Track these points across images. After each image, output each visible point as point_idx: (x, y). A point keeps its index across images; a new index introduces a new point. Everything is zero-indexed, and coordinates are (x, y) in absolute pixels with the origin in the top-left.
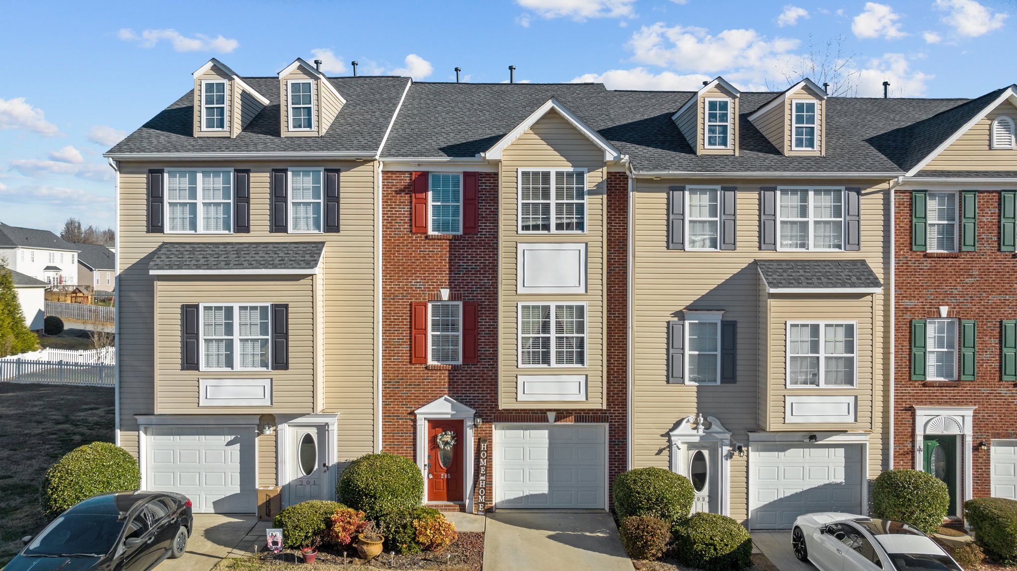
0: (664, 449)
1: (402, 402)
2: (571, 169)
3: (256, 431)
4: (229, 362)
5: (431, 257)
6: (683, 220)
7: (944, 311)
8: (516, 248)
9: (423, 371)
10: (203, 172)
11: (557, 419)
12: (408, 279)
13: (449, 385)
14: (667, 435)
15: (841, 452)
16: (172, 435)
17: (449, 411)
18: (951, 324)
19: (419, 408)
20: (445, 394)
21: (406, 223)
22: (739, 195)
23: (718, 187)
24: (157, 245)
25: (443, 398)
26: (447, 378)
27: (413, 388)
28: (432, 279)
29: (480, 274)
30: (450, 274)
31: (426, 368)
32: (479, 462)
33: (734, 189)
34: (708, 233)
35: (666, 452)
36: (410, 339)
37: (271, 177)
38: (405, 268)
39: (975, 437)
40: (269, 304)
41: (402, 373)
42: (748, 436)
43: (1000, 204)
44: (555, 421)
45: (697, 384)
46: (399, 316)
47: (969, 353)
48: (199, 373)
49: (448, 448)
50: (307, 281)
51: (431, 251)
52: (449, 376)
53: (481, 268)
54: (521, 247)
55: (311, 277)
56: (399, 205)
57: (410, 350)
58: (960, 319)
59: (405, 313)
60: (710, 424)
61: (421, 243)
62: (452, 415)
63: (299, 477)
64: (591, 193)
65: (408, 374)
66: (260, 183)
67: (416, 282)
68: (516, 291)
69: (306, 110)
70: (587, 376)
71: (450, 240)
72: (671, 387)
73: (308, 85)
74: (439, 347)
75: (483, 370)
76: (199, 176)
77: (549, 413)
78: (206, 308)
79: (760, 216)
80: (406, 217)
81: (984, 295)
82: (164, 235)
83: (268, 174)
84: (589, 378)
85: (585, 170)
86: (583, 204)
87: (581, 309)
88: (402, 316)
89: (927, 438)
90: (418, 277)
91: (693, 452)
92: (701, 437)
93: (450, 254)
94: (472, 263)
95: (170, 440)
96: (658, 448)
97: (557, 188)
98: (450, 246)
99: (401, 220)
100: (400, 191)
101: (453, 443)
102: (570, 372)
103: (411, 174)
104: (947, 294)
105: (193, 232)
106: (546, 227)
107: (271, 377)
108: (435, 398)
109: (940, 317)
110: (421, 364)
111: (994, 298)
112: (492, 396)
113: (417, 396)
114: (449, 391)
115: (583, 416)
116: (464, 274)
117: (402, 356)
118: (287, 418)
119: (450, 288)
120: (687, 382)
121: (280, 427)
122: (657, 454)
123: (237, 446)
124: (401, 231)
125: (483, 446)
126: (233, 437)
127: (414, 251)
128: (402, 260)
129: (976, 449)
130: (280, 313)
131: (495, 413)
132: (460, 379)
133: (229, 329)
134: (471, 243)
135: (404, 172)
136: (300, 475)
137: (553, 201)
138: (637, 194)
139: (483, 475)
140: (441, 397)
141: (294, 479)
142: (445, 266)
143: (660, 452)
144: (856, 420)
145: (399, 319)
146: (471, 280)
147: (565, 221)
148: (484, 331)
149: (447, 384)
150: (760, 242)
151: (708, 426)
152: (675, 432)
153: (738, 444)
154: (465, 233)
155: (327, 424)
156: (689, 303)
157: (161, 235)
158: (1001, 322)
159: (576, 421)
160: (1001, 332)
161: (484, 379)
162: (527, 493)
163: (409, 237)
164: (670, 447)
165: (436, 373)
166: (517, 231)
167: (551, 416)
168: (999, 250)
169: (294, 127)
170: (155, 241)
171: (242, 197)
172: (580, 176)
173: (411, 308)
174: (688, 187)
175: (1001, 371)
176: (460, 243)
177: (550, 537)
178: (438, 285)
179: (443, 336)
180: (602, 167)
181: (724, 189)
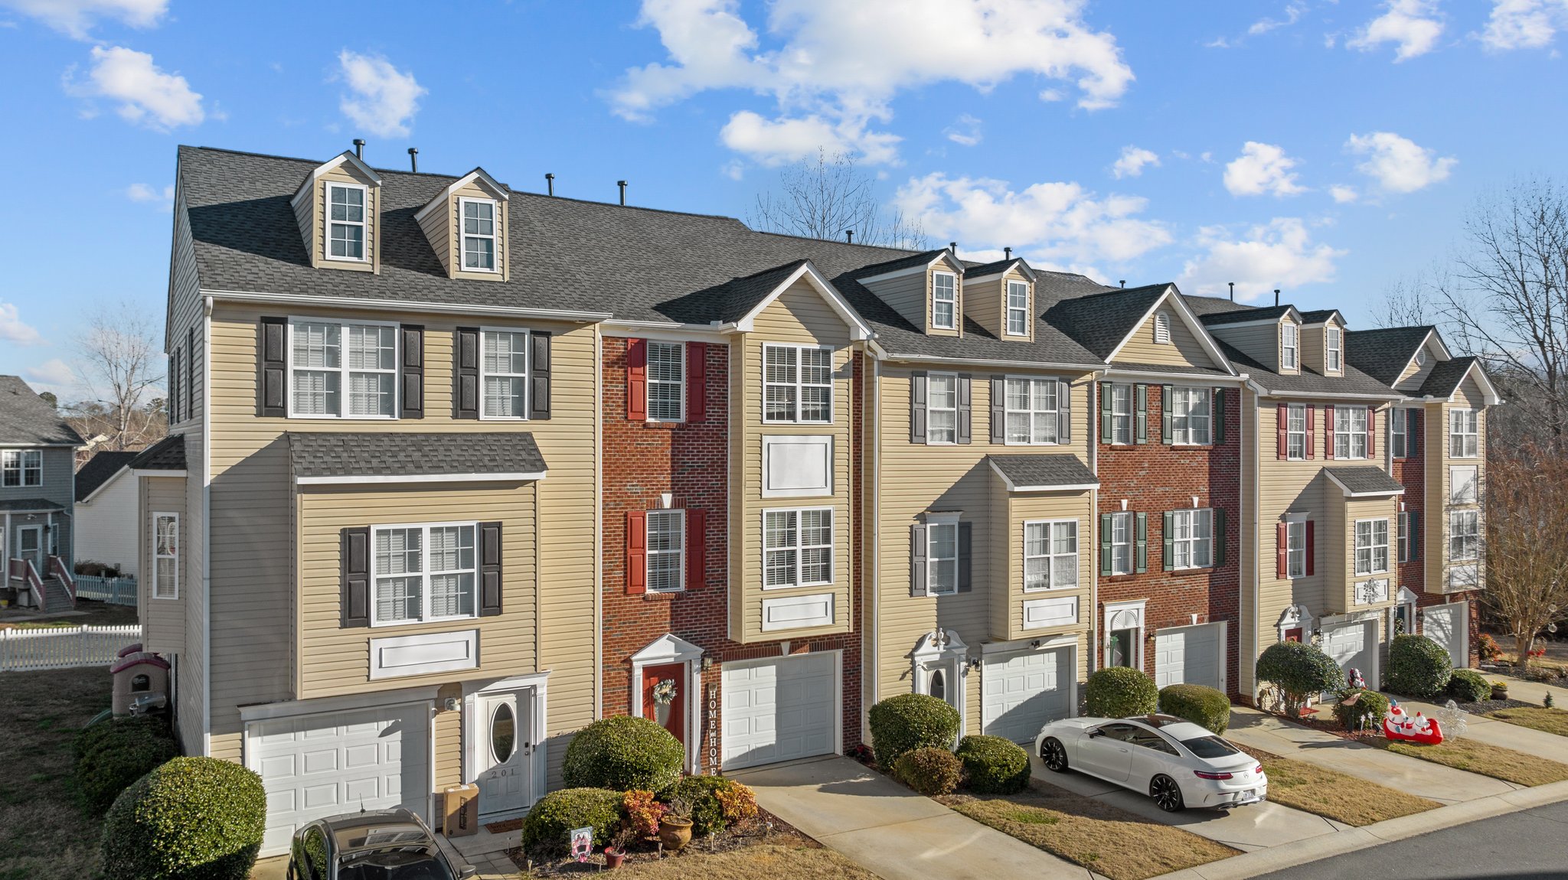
0: (907, 672)
1: (614, 647)
2: (817, 347)
3: (433, 709)
4: (414, 610)
5: (650, 452)
6: (925, 410)
7: (1125, 503)
8: (761, 441)
9: (640, 603)
10: (351, 326)
11: (792, 650)
12: (621, 482)
13: (672, 619)
14: (911, 655)
15: (1053, 655)
16: (292, 731)
17: (672, 652)
18: (1127, 517)
19: (635, 652)
20: (667, 631)
21: (619, 406)
22: (974, 383)
23: (956, 374)
24: (275, 436)
25: (666, 637)
26: (669, 610)
27: (628, 627)
28: (651, 481)
29: (708, 473)
30: (672, 474)
31: (644, 598)
32: (708, 714)
33: (969, 377)
34: (945, 425)
35: (909, 676)
36: (625, 562)
37: (455, 339)
38: (618, 467)
39: (1146, 630)
40: (474, 523)
41: (614, 608)
42: (981, 647)
43: (1162, 398)
44: (790, 653)
45: (937, 595)
46: (611, 532)
47: (1141, 544)
48: (369, 630)
49: (667, 702)
50: (528, 489)
51: (649, 444)
52: (671, 608)
53: (709, 466)
54: (766, 440)
55: (532, 484)
56: (611, 382)
57: (625, 577)
58: (1135, 512)
59: (618, 528)
60: (949, 638)
61: (637, 433)
62: (675, 658)
63: (491, 767)
64: (838, 375)
65: (622, 608)
66: (438, 345)
67: (634, 487)
68: (761, 495)
69: (484, 242)
70: (833, 594)
71: (672, 429)
72: (915, 601)
73: (488, 207)
74: (655, 571)
75: (711, 597)
76: (345, 331)
77: (782, 644)
78: (379, 532)
79: (991, 406)
80: (620, 398)
81: (1152, 487)
82: (287, 421)
83: (450, 334)
84: (836, 596)
85: (831, 348)
86: (829, 388)
87: (827, 515)
88: (614, 531)
89: (1113, 633)
90: (634, 478)
91: (931, 673)
92: (941, 654)
93: (673, 448)
94: (699, 459)
95: (290, 739)
96: (901, 671)
97: (803, 368)
98: (673, 437)
99: (614, 402)
100: (612, 363)
101: (674, 694)
102: (816, 591)
103: (626, 341)
104: (1127, 488)
105: (333, 416)
106: (792, 416)
107: (477, 627)
108: (654, 639)
109: (1121, 511)
110: (638, 594)
111: (1159, 490)
112: (721, 629)
113: (633, 638)
114: (672, 626)
115: (820, 643)
116: (689, 473)
117: (614, 585)
118: (478, 685)
119: (673, 492)
120: (929, 594)
121: (468, 698)
122: (901, 679)
123: (398, 735)
124: (613, 418)
125: (712, 693)
126: (391, 722)
127: (629, 444)
128: (615, 455)
129: (1146, 641)
130: (490, 536)
131: (724, 650)
132: (685, 610)
133: (414, 561)
134: (697, 434)
135: (617, 339)
136: (493, 764)
137: (799, 385)
138: (884, 379)
139: (713, 731)
140: (662, 635)
141: (484, 771)
142: (667, 463)
143: (904, 675)
144: (1078, 621)
145: (610, 536)
146: (698, 481)
147: (811, 408)
148: (712, 546)
149: (669, 618)
150: (991, 435)
151: (947, 640)
152: (920, 651)
153: (973, 659)
154: (690, 421)
155: (534, 687)
156: (929, 504)
157: (283, 420)
158: (1163, 513)
159: (812, 650)
160: (1163, 524)
161: (712, 608)
162: (753, 747)
163: (623, 425)
164: (913, 669)
165: (656, 605)
166: (762, 421)
167: (785, 647)
168: (1162, 443)
169: (468, 265)
170: (271, 429)
171: (413, 366)
172: (827, 353)
173: (626, 520)
174: (929, 372)
175: (1163, 562)
176: (685, 434)
177: (820, 790)
178: (659, 489)
179: (660, 555)
180: (848, 346)
181: (961, 376)
